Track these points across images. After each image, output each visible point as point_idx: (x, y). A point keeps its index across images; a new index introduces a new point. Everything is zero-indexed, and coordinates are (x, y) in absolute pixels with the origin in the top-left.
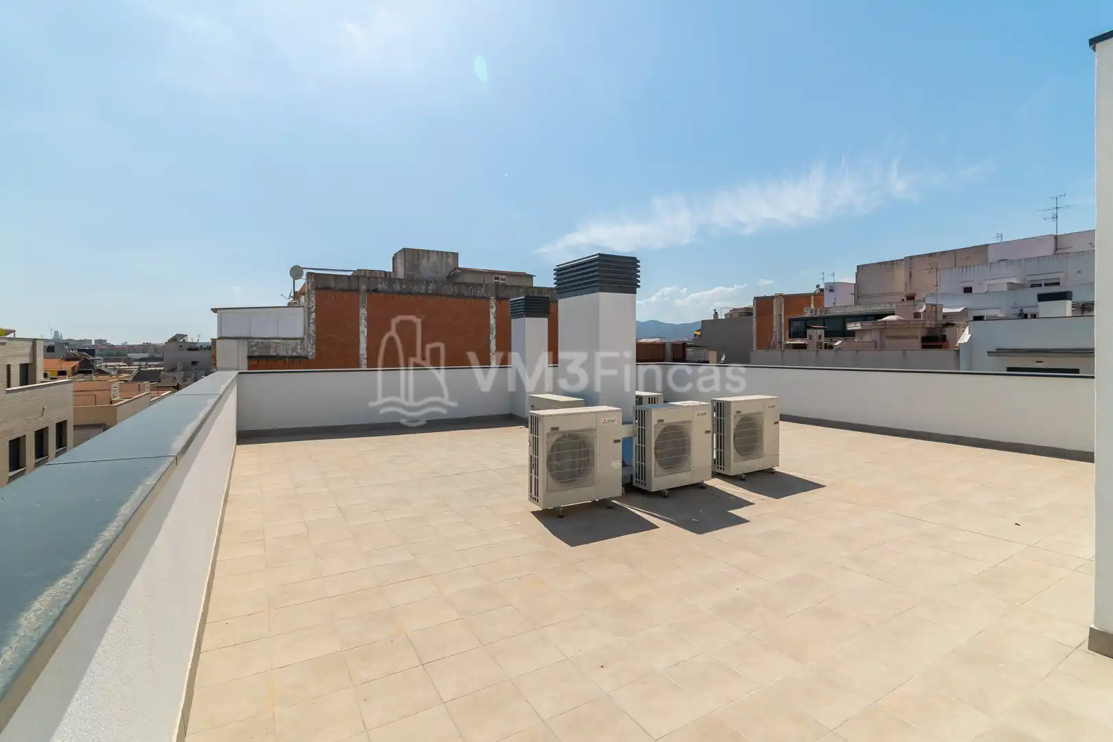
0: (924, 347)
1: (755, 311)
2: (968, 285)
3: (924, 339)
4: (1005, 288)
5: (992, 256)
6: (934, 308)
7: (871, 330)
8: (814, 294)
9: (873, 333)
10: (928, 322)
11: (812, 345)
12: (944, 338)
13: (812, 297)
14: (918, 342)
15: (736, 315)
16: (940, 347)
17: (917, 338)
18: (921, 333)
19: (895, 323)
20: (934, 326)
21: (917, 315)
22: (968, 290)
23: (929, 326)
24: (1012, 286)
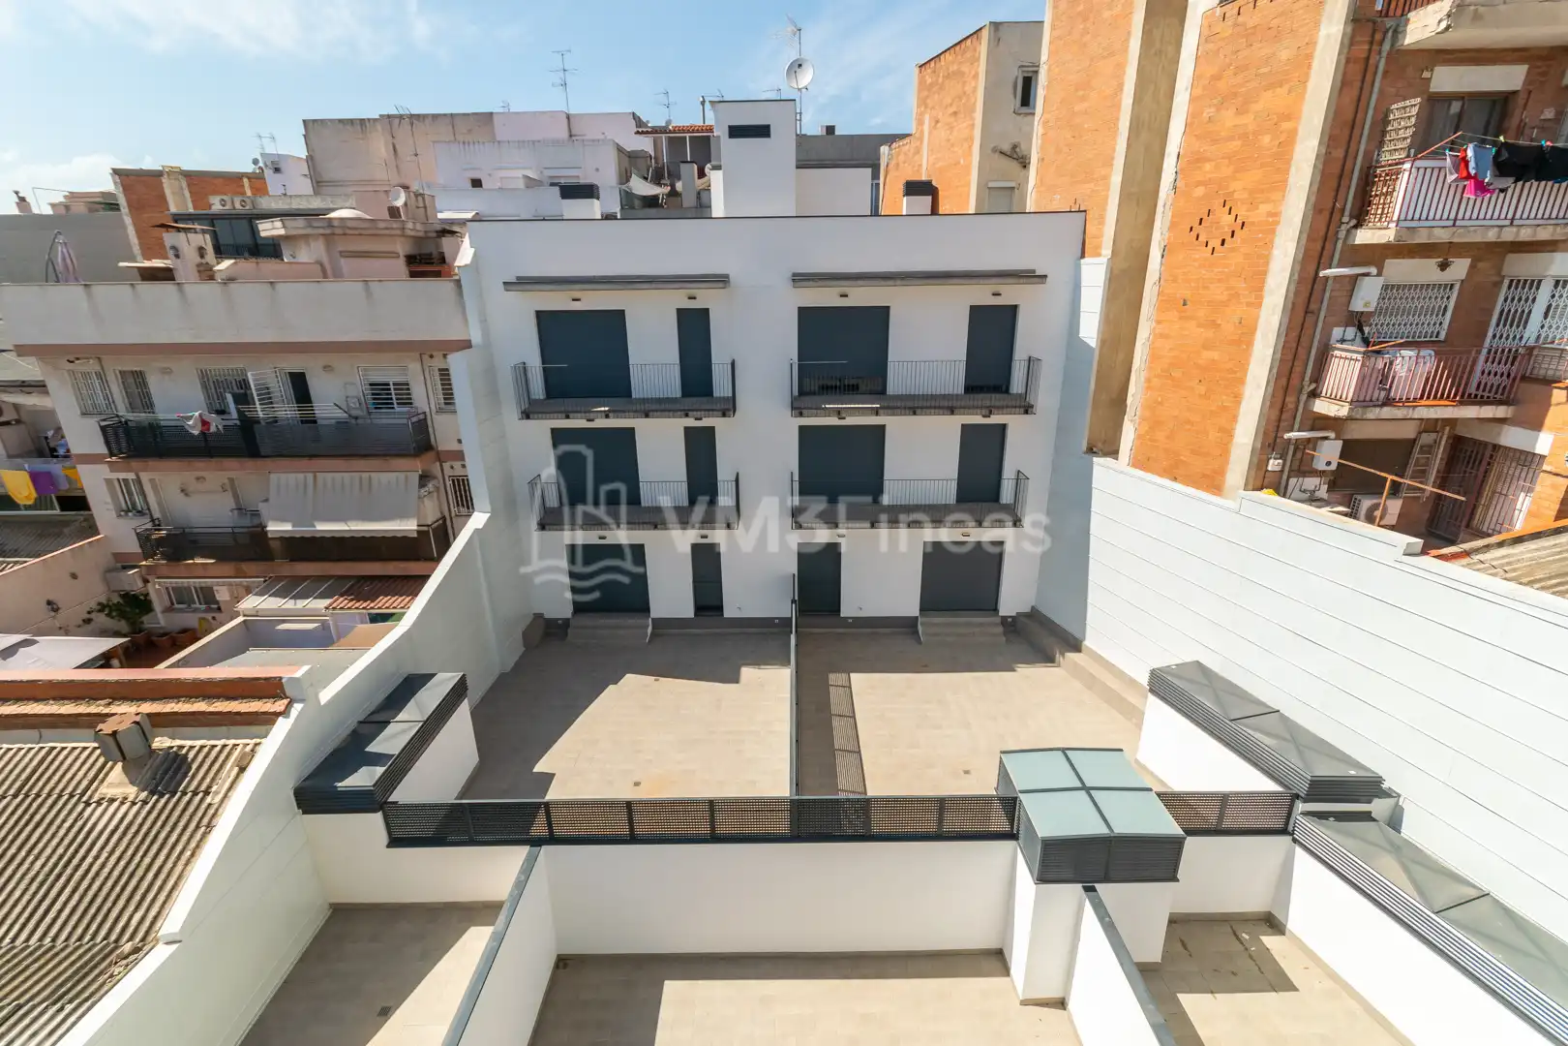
0: (413, 275)
1: (122, 201)
2: (476, 175)
3: (411, 260)
4: (521, 184)
5: (501, 131)
6: (420, 198)
7: (306, 237)
8: (249, 176)
9: (312, 245)
10: (410, 225)
11: (186, 267)
12: (443, 260)
13: (245, 180)
14: (401, 265)
15: (80, 208)
16: (438, 274)
17: (395, 255)
18: (402, 248)
19: (350, 224)
20: (421, 234)
21: (394, 212)
22: (477, 183)
23: (412, 233)
24: (531, 183)
